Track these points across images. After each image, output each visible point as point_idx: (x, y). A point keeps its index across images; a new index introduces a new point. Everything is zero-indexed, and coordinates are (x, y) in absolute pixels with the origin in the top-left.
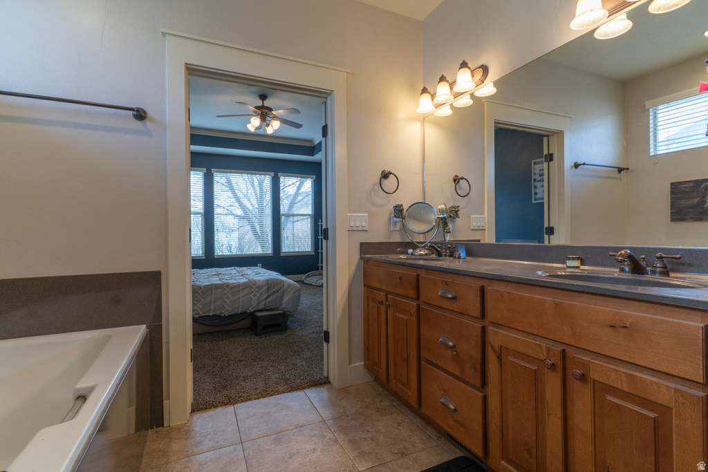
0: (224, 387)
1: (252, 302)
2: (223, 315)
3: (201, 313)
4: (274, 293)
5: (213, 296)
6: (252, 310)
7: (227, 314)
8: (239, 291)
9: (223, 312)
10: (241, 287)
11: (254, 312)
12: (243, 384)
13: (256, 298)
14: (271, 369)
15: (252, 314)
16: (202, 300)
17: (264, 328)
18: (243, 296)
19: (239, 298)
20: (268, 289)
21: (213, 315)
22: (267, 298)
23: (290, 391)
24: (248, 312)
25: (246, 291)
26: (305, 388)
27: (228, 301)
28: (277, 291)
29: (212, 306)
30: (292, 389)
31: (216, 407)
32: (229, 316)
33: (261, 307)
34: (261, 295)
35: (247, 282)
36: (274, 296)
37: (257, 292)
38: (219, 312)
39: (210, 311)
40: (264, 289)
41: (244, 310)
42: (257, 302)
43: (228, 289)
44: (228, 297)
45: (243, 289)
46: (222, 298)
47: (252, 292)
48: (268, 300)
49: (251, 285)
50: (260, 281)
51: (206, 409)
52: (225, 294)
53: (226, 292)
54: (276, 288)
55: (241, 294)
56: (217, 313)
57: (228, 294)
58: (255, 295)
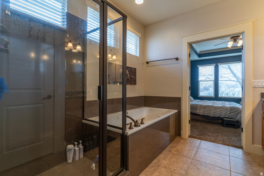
0: (201, 135)
1: (222, 114)
2: (210, 116)
3: (202, 114)
4: (233, 112)
5: (207, 109)
6: (222, 117)
7: (212, 116)
8: (217, 109)
9: (210, 115)
10: (218, 108)
11: (223, 118)
12: (207, 137)
13: (224, 113)
14: (220, 137)
15: (222, 119)
16: (203, 110)
17: (226, 124)
18: (219, 111)
19: (217, 111)
20: (231, 110)
21: (206, 116)
22: (229, 114)
23: (223, 144)
24: (221, 117)
25: (220, 110)
26: (230, 146)
27: (212, 112)
28: (235, 112)
29: (206, 112)
30: (224, 144)
31: (196, 138)
32: (213, 117)
33: (226, 116)
34: (227, 112)
35: (221, 106)
36: (233, 113)
37: (225, 110)
38: (209, 115)
39: (205, 114)
40: (229, 110)
41: (219, 116)
42: (224, 114)
43: (213, 108)
44: (212, 110)
45: (219, 109)
46: (210, 110)
47: (223, 110)
48: (230, 115)
49: (223, 107)
50: (227, 107)
51: (193, 138)
52: (211, 109)
53: (212, 108)
54: (235, 111)
55: (218, 110)
56: (208, 115)
57: (213, 109)
58: (224, 112)
